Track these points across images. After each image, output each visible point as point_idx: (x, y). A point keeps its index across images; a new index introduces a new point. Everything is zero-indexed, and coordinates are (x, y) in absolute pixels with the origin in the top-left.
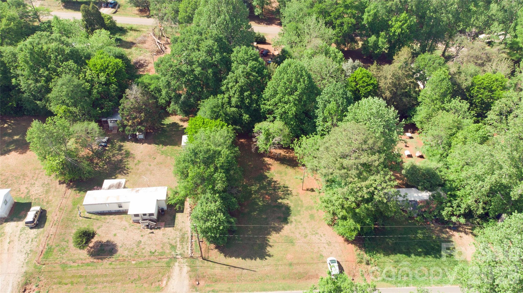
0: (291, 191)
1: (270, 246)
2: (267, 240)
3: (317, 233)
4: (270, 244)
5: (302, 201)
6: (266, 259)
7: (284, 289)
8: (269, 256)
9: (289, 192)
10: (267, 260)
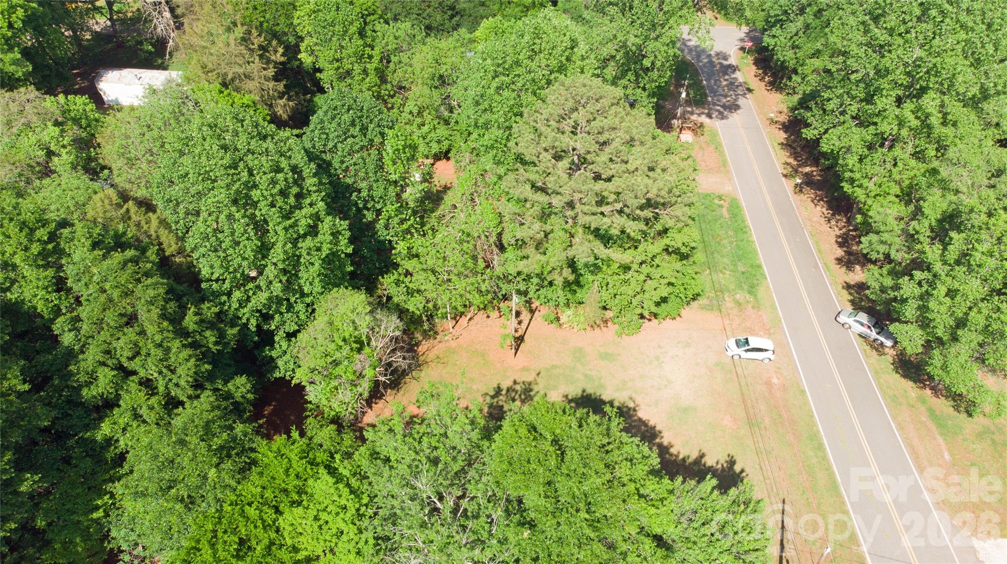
0: (515, 382)
1: (702, 456)
2: (684, 460)
3: (657, 358)
4: (694, 455)
5: (554, 367)
6: (742, 471)
7: (820, 447)
8: (732, 462)
9: (518, 387)
10: (747, 470)
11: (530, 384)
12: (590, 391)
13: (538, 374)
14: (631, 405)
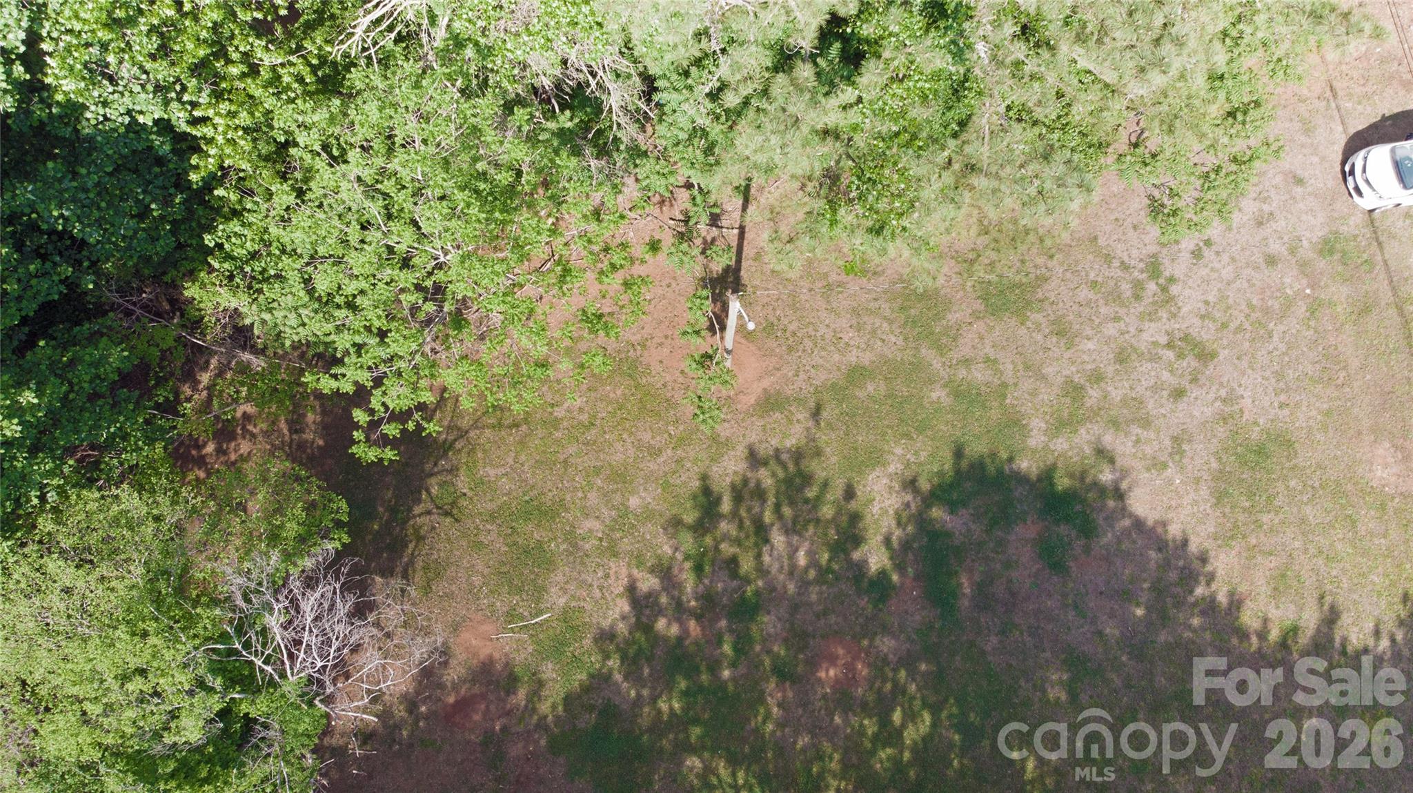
9: (767, 478)
11: (798, 455)
12: (977, 448)
13: (816, 413)
14: (1106, 476)
